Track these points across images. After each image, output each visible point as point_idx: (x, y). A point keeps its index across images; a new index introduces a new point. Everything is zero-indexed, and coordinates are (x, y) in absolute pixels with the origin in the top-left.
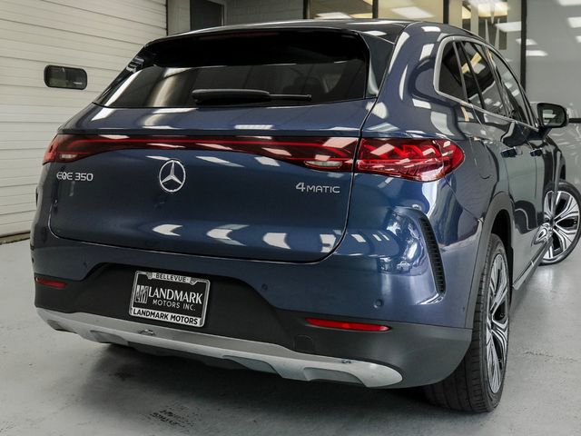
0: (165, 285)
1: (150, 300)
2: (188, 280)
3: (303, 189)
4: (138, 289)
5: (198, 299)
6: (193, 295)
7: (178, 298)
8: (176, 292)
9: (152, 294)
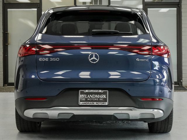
0: (92, 93)
1: (86, 99)
2: (100, 91)
3: (138, 60)
4: (81, 96)
5: (105, 97)
6: (103, 96)
7: (97, 97)
8: (96, 95)
9: (87, 97)
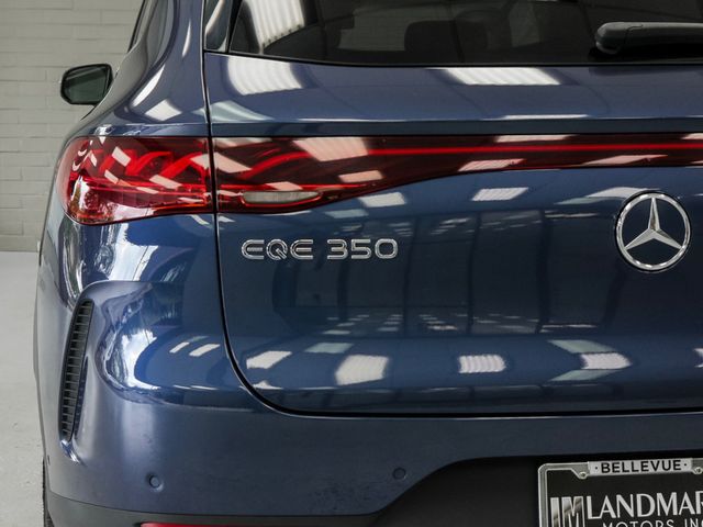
2: (686, 465)
4: (555, 508)
7: (667, 510)
8: (660, 496)
9: (596, 511)
